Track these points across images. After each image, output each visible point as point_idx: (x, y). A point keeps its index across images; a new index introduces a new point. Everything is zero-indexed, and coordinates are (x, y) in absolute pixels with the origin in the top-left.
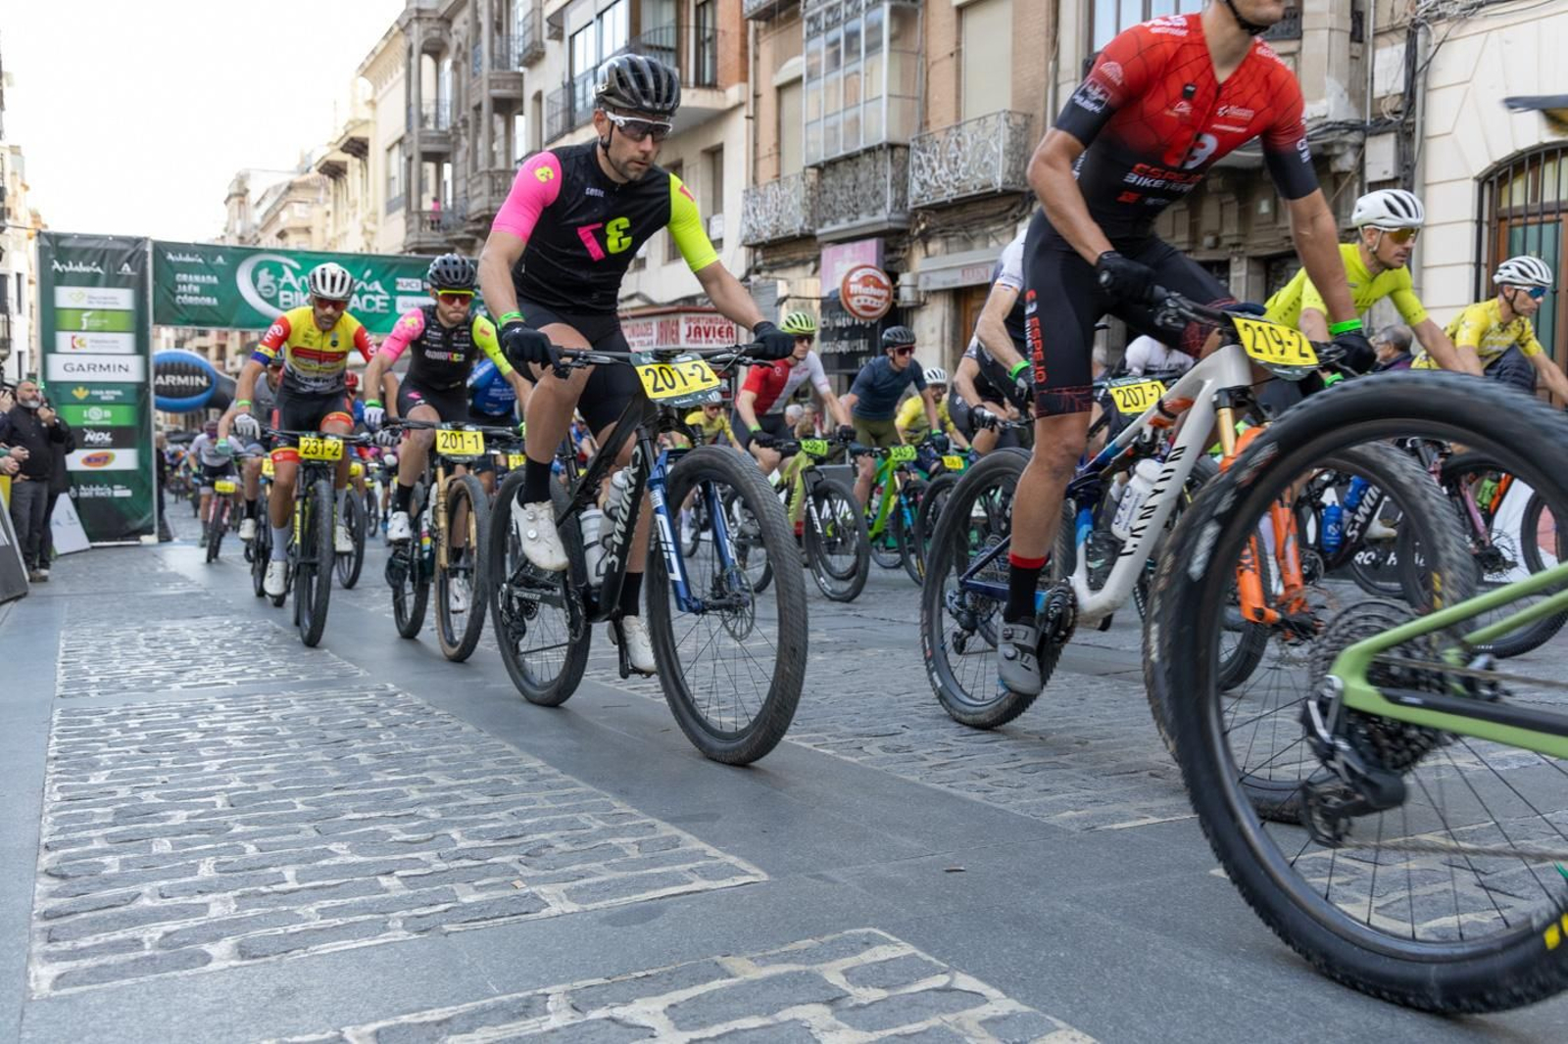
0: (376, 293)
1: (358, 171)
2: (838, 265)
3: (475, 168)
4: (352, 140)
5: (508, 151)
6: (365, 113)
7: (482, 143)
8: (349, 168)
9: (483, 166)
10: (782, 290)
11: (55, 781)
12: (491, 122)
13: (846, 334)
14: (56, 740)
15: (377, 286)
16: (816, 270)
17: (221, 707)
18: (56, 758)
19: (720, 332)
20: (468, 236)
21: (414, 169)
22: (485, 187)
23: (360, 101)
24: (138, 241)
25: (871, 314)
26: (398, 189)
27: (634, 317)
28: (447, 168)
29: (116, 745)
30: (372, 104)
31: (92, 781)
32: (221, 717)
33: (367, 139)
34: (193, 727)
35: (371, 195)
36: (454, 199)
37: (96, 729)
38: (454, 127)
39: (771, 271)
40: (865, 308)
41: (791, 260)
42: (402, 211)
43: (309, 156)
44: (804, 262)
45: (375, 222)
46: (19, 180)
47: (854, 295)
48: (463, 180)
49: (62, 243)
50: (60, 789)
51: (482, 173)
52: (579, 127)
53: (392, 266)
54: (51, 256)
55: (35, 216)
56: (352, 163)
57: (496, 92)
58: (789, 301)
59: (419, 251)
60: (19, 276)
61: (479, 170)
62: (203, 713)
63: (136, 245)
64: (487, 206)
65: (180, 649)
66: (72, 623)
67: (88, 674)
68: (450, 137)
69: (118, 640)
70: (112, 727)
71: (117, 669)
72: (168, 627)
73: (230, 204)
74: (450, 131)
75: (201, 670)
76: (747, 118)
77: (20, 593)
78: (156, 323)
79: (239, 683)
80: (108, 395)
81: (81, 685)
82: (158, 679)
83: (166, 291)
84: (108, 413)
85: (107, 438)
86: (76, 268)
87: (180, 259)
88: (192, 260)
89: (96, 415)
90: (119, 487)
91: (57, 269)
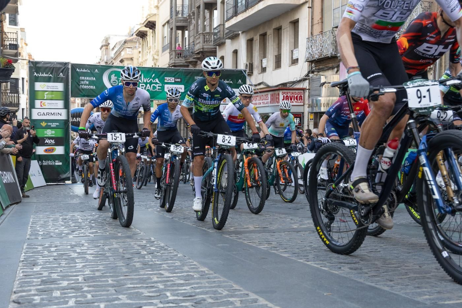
0: (156, 83)
1: (152, 35)
3: (197, 32)
4: (149, 22)
5: (211, 25)
6: (155, 11)
7: (200, 22)
8: (148, 33)
9: (200, 31)
10: (323, 80)
11: (21, 269)
12: (204, 13)
14: (24, 254)
15: (157, 80)
16: (337, 71)
17: (86, 244)
18: (23, 261)
19: (297, 98)
20: (194, 60)
21: (173, 33)
22: (201, 40)
23: (153, 7)
24: (66, 64)
26: (167, 41)
27: (260, 92)
28: (187, 32)
29: (45, 257)
30: (157, 7)
31: (35, 270)
32: (85, 248)
33: (155, 22)
34: (75, 251)
35: (156, 44)
36: (189, 45)
37: (39, 251)
38: (189, 16)
39: (318, 72)
41: (327, 67)
42: (168, 51)
43: (133, 29)
44: (333, 68)
45: (158, 55)
46: (24, 41)
48: (193, 37)
49: (37, 65)
50: (23, 272)
52: (239, 14)
53: (163, 72)
54: (34, 70)
55: (30, 56)
56: (149, 31)
57: (206, 1)
59: (174, 66)
60: (23, 79)
61: (199, 33)
62: (79, 246)
63: (65, 65)
64: (202, 47)
65: (74, 223)
66: (36, 212)
67: (39, 231)
68: (188, 20)
69: (52, 219)
70: (45, 250)
71: (50, 229)
72: (71, 215)
73: (102, 49)
74: (188, 17)
75: (81, 231)
76: (309, 7)
77: (19, 201)
78: (72, 96)
79: (94, 236)
80: (54, 125)
81: (36, 235)
82: (64, 233)
83: (76, 83)
84: (53, 132)
85: (53, 142)
86: (43, 75)
87: (82, 70)
88: (86, 71)
89: (49, 133)
90: (57, 161)
91: (35, 75)
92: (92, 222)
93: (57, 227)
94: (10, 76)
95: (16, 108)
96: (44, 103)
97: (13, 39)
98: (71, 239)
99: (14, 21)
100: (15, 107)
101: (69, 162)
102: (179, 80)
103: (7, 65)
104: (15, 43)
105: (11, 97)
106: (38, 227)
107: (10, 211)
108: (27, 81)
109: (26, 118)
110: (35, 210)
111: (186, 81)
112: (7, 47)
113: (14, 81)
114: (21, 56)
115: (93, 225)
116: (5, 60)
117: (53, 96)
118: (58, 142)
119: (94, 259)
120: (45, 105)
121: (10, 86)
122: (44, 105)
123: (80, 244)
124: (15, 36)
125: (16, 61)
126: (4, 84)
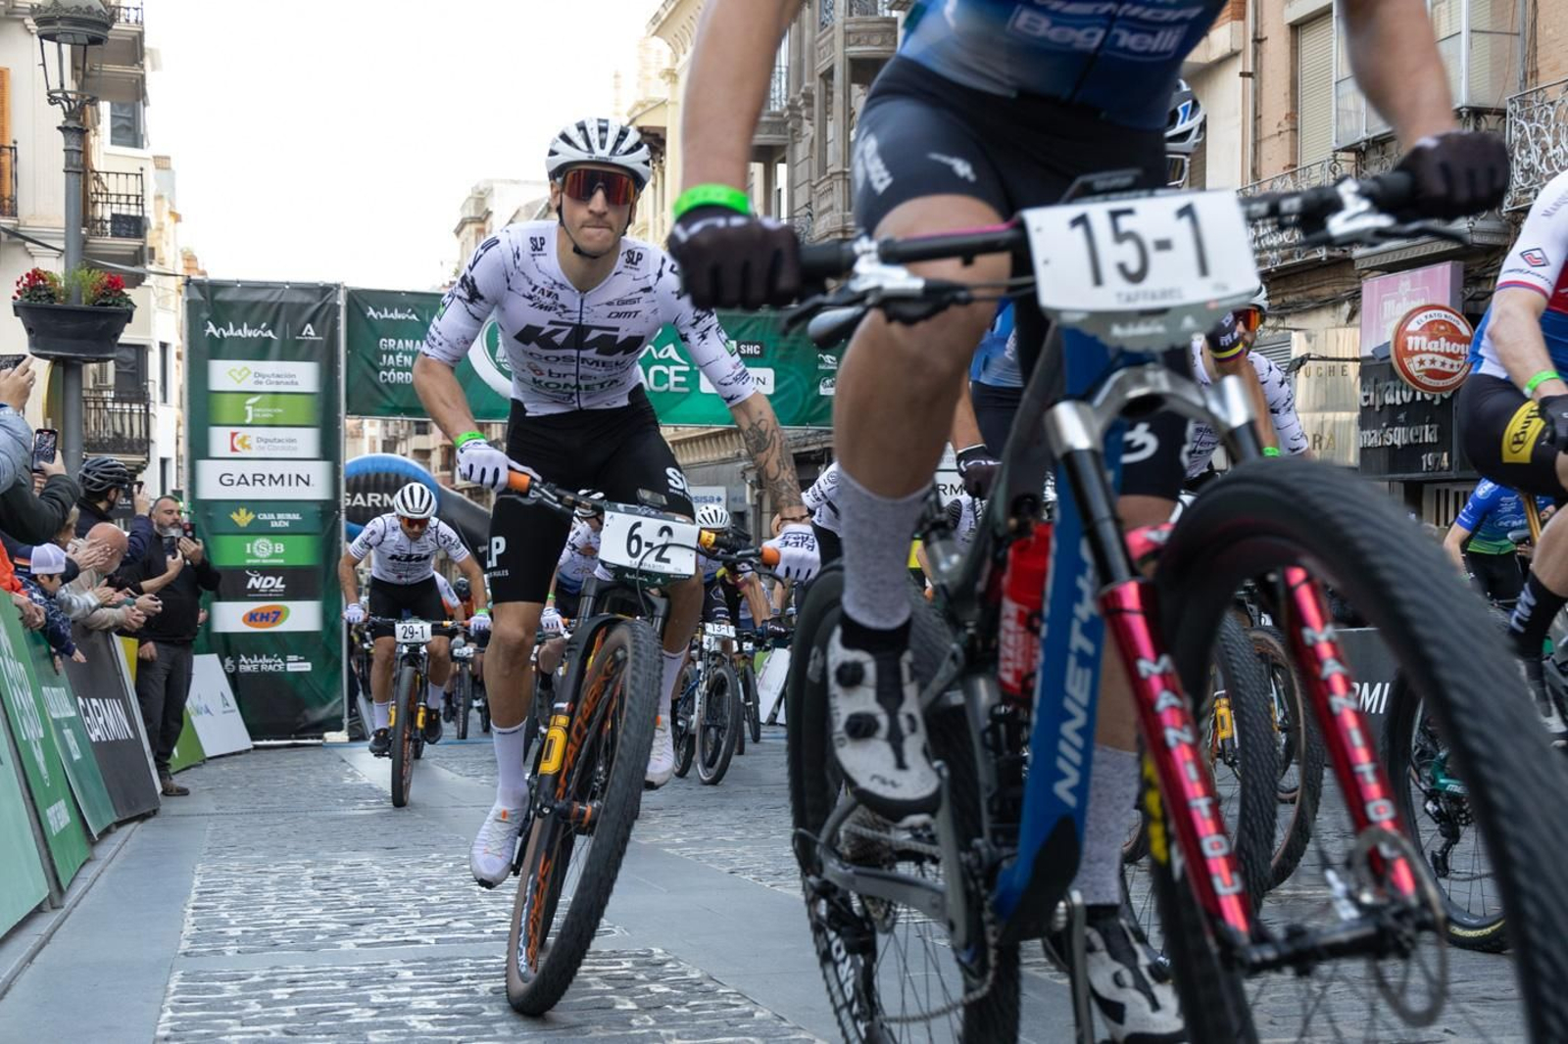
0: (671, 360)
2: (1389, 305)
3: (823, 167)
6: (660, 93)
7: (833, 130)
9: (835, 165)
10: (1298, 347)
12: (848, 96)
13: (1402, 417)
14: (169, 1013)
15: (673, 349)
16: (1353, 314)
17: (408, 974)
23: (653, 73)
24: (326, 290)
25: (1441, 383)
28: (782, 170)
29: (253, 1023)
30: (671, 78)
32: (404, 989)
33: (664, 129)
34: (364, 1002)
36: (791, 216)
37: (228, 1000)
38: (792, 107)
39: (1281, 317)
40: (1433, 374)
41: (1312, 298)
44: (1335, 303)
46: (167, 205)
47: (1414, 353)
48: (805, 188)
49: (219, 296)
51: (832, 174)
54: (205, 315)
55: (190, 259)
57: (855, 50)
58: (1309, 363)
60: (164, 346)
61: (829, 171)
62: (380, 982)
63: (323, 296)
64: (840, 226)
65: (360, 892)
66: (215, 852)
67: (227, 924)
68: (786, 123)
69: (275, 877)
70: (250, 997)
71: (268, 917)
72: (349, 861)
73: (463, 234)
74: (787, 114)
75: (386, 921)
76: (1243, 74)
77: (146, 810)
78: (350, 412)
79: (438, 941)
80: (281, 520)
81: (220, 940)
82: (323, 933)
83: (364, 363)
84: (280, 548)
85: (278, 584)
86: (239, 332)
87: (386, 315)
88: (402, 316)
89: (263, 551)
90: (295, 658)
91: (211, 334)
92: (429, 888)
93: (294, 910)
94: (117, 336)
95: (138, 459)
96: (245, 438)
97: (128, 196)
98: (349, 953)
99: (128, 129)
100: (134, 452)
101: (339, 662)
102: (754, 350)
103: (104, 295)
104: (133, 213)
105: (122, 417)
106: (221, 907)
107: (115, 848)
108: (179, 356)
109: (178, 494)
110: (210, 844)
111: (779, 354)
112: (103, 228)
113: (131, 356)
114: (155, 262)
115: (434, 899)
116: (97, 276)
117: (277, 410)
118: (299, 583)
119: (438, 1029)
120: (249, 447)
121: (117, 373)
122: (245, 446)
123: (383, 974)
124: (132, 186)
125: (138, 280)
126: (93, 366)
